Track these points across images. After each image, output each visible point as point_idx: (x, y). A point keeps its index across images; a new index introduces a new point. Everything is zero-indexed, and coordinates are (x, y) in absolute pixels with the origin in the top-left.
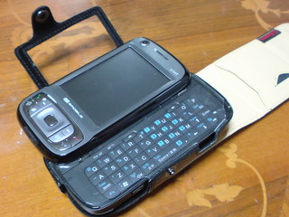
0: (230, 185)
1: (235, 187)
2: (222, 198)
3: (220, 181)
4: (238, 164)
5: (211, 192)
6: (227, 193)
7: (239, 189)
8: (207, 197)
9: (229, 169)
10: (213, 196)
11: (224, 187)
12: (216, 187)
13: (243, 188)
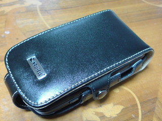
0: (114, 105)
1: (118, 106)
6: (112, 111)
10: (102, 113)
13: (124, 107)
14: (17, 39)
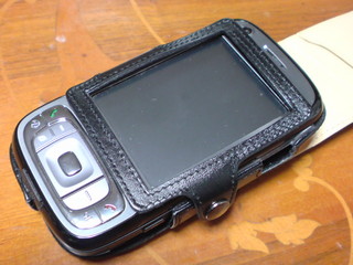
0: (299, 218)
1: (306, 221)
2: (285, 239)
3: (285, 211)
4: (314, 186)
5: (267, 227)
6: (294, 231)
7: (314, 225)
8: (261, 235)
9: (297, 192)
10: (272, 235)
11: (290, 220)
12: (276, 220)
13: (319, 225)
14: (84, 55)
